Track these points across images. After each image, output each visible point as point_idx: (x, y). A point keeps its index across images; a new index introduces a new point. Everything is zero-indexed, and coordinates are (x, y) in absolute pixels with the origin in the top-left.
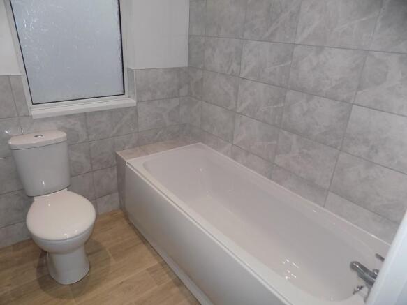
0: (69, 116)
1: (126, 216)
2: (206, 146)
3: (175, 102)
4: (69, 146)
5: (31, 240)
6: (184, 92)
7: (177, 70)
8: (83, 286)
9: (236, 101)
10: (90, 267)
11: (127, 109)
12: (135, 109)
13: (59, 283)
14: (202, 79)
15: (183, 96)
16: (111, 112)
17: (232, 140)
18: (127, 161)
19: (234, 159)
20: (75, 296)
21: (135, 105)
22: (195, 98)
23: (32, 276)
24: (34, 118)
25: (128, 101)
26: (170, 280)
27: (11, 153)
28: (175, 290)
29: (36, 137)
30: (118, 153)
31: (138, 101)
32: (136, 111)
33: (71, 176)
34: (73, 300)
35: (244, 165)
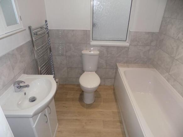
0: (102, 46)
1: (114, 89)
2: (157, 71)
3: (148, 48)
4: (99, 56)
5: (79, 85)
6: (153, 44)
7: (152, 34)
8: (90, 106)
9: (176, 53)
10: (94, 101)
11: (125, 47)
12: (128, 48)
13: (84, 102)
14: (163, 39)
15: (152, 46)
16: (118, 47)
17: (169, 72)
18: (119, 68)
19: (168, 81)
20: (86, 108)
21: (128, 46)
22: (158, 47)
23: (78, 96)
24: (91, 45)
25: (126, 44)
26: (118, 119)
27: (81, 56)
28: (119, 124)
29: (90, 51)
30: (117, 64)
31: (130, 45)
32: (129, 48)
33: (98, 68)
34: (85, 109)
35: (172, 85)
